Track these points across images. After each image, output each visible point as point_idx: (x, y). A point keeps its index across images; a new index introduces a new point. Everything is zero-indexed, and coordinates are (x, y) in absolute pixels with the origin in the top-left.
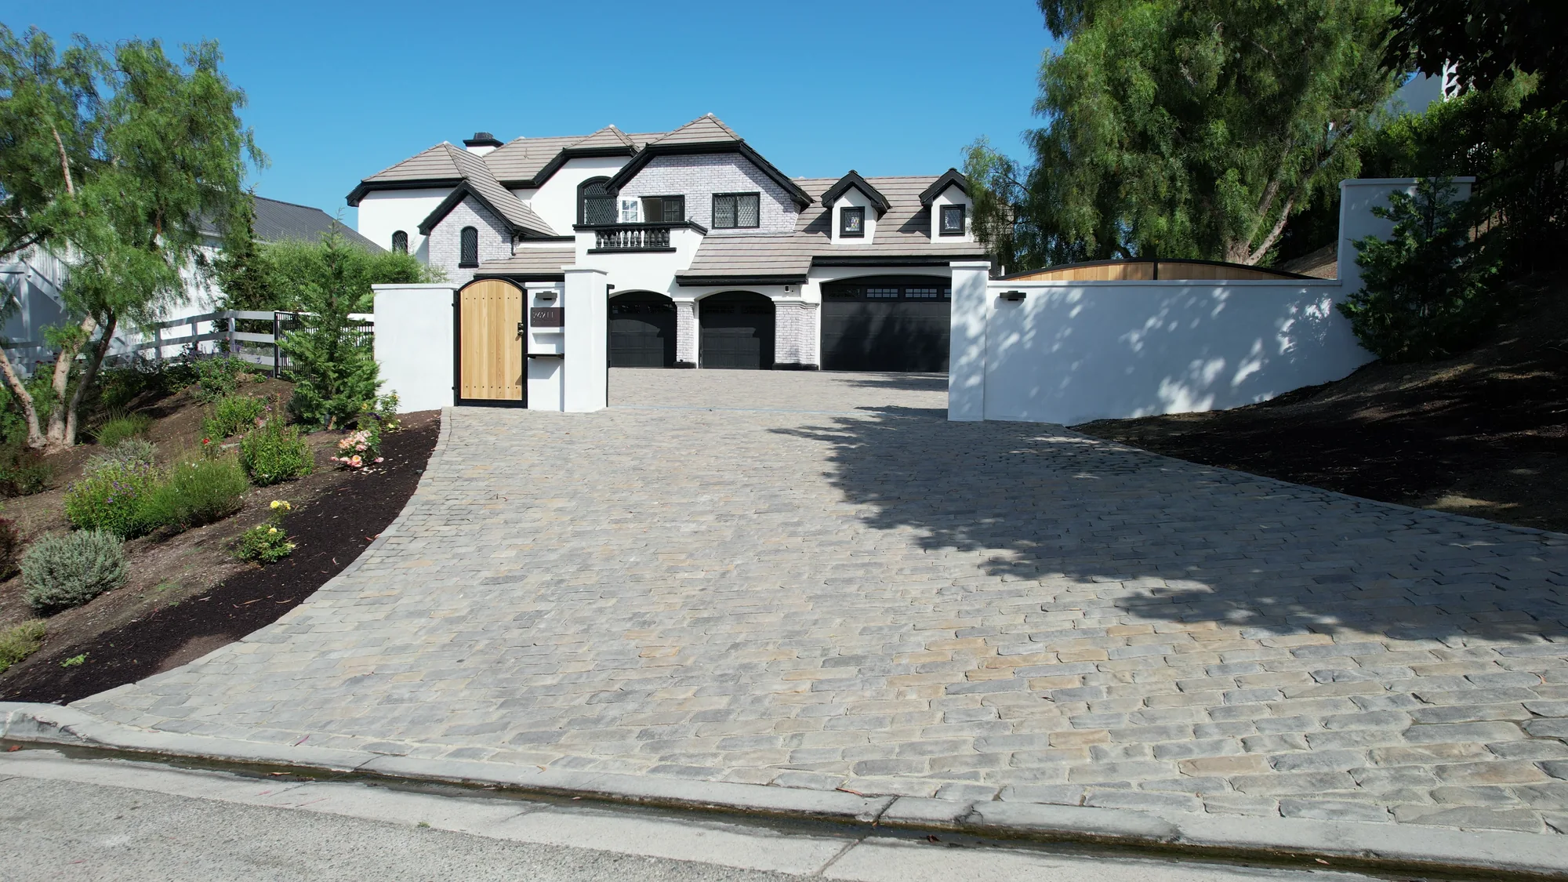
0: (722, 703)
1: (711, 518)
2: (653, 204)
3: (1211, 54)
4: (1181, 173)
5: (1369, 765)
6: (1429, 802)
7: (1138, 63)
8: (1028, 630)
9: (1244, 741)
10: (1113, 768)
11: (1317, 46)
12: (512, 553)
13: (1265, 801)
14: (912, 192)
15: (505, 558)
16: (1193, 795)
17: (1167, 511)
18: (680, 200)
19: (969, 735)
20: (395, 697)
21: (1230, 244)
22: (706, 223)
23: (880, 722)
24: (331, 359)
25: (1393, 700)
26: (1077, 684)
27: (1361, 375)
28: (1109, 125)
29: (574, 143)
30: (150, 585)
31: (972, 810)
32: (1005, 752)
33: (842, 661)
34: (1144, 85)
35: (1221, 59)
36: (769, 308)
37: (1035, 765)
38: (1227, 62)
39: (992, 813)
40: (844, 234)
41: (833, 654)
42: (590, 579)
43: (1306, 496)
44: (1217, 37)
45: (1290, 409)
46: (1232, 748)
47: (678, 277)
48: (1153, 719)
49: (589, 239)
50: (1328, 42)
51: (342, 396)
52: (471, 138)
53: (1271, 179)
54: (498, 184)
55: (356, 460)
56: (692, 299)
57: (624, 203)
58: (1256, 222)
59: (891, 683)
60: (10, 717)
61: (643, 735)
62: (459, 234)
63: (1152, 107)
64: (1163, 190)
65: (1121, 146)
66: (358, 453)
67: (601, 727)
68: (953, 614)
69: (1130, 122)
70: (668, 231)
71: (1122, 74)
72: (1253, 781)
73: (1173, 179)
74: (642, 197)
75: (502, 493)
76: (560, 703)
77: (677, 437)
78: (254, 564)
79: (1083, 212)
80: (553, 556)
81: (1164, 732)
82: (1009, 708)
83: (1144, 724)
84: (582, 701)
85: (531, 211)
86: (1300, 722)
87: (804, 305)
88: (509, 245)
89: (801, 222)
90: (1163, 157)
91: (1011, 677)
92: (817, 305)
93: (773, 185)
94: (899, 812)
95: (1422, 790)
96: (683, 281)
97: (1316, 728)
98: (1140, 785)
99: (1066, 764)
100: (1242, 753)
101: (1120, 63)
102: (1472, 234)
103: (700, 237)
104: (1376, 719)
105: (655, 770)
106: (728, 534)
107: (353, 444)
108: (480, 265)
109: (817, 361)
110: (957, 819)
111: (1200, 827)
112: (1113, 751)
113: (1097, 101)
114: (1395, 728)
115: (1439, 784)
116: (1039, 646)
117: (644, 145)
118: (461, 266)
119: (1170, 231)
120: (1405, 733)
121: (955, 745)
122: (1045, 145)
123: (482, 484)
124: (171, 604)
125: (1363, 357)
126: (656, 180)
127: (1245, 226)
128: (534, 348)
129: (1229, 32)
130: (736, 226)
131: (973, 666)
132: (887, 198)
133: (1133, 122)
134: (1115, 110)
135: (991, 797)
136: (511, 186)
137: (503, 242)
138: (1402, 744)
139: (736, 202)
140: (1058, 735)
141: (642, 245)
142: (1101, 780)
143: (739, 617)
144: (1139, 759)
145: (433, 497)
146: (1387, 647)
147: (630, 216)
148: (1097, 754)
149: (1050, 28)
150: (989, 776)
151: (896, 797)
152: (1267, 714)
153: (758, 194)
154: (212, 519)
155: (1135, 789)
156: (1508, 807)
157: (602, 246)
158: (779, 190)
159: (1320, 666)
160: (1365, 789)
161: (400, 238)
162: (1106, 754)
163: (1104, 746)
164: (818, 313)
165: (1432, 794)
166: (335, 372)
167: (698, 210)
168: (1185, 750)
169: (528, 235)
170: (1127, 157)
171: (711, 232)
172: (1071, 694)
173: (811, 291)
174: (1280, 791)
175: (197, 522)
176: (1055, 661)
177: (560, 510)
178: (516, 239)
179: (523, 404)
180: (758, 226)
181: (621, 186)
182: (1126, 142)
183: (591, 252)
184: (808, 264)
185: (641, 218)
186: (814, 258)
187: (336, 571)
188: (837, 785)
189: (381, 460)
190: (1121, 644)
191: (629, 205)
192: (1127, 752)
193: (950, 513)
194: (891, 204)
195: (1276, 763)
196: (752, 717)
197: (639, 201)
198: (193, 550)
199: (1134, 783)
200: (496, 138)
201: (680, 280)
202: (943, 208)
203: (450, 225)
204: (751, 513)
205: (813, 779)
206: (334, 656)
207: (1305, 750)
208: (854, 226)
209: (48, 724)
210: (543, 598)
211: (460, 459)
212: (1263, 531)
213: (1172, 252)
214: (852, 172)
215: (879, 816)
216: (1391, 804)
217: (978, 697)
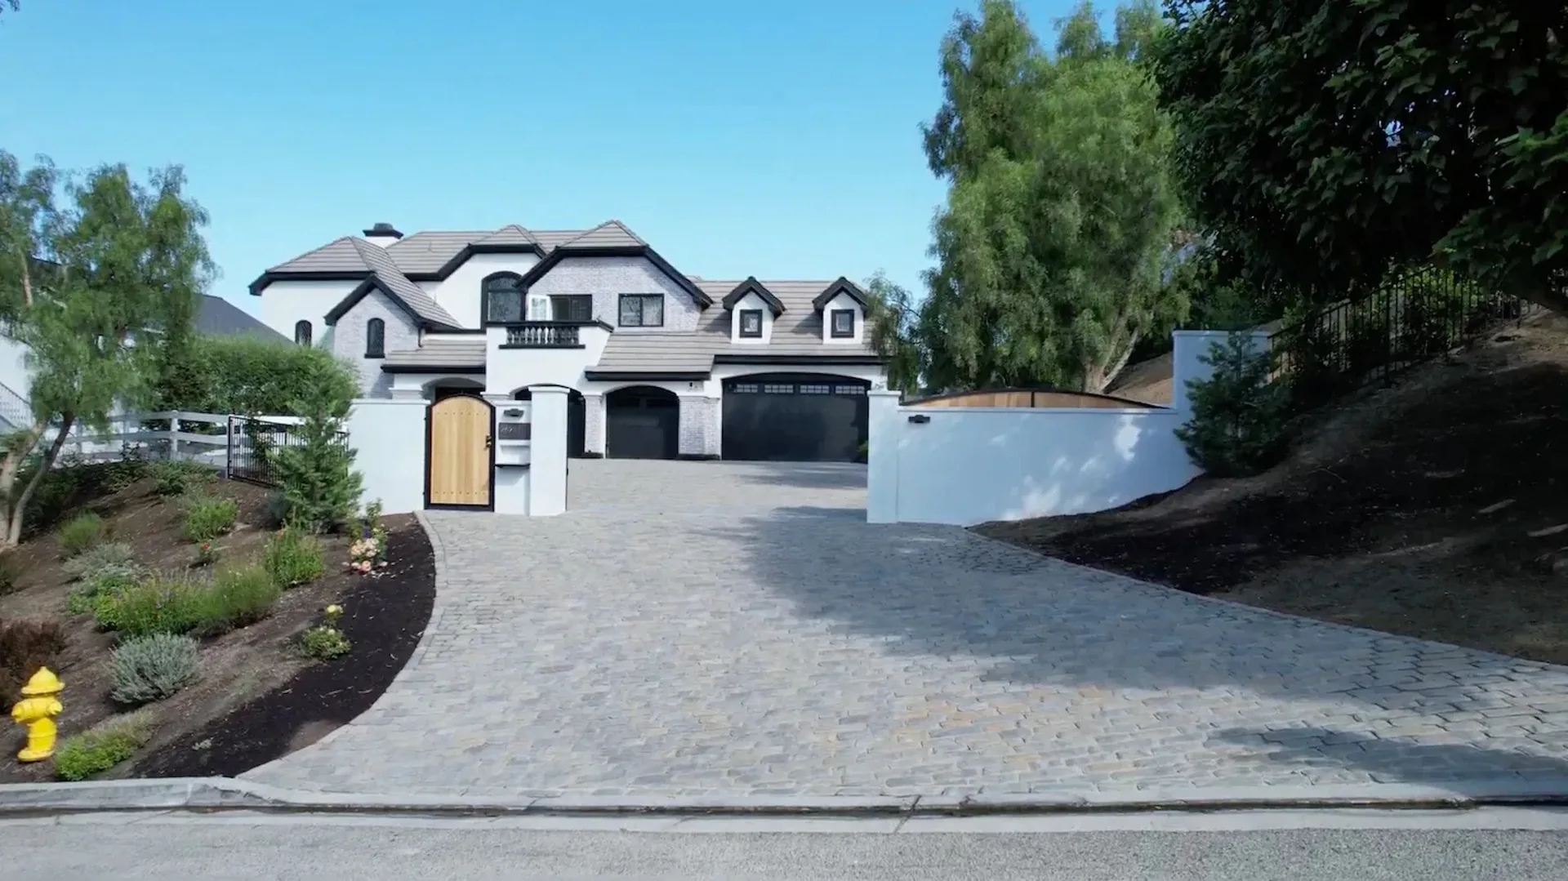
0: (777, 750)
1: (706, 615)
2: (560, 302)
3: (1071, 217)
4: (1048, 310)
5: (1185, 761)
6: (1213, 776)
7: (1011, 218)
8: (974, 694)
9: (1117, 754)
10: (1044, 773)
11: (1152, 215)
12: (551, 647)
13: (1130, 783)
14: (807, 296)
15: (547, 650)
16: (1091, 783)
17: (1056, 605)
18: (587, 299)
19: (954, 760)
20: (518, 760)
21: (1088, 367)
22: (612, 321)
23: (893, 756)
24: (317, 469)
25: (1198, 727)
26: (1014, 727)
27: (1193, 485)
28: (990, 271)
29: (479, 239)
30: (227, 681)
31: (968, 799)
32: (979, 768)
33: (853, 720)
34: (1017, 239)
35: (1079, 222)
36: (673, 401)
37: (999, 774)
38: (1083, 222)
39: (979, 799)
40: (743, 334)
41: (844, 715)
42: (629, 666)
43: (1152, 591)
44: (1075, 202)
45: (1141, 514)
46: (1111, 758)
47: (587, 373)
48: (1062, 745)
49: (499, 335)
50: (1161, 210)
51: (327, 503)
52: (371, 227)
53: (1120, 314)
54: (402, 276)
55: (366, 566)
56: (600, 393)
57: (533, 300)
58: (1108, 350)
59: (892, 732)
60: (190, 788)
61: (730, 773)
62: (366, 325)
63: (1024, 255)
64: (1034, 324)
65: (999, 288)
66: (367, 559)
67: (697, 771)
68: (921, 686)
69: (1006, 267)
70: (577, 328)
71: (999, 227)
72: (1122, 774)
73: (1041, 314)
74: (551, 296)
75: (516, 594)
76: (657, 756)
77: (645, 540)
78: (315, 661)
79: (966, 341)
80: (587, 649)
81: (1072, 752)
82: (974, 743)
83: (1059, 748)
84: (672, 754)
85: (435, 303)
86: (1149, 742)
87: (707, 399)
88: (416, 337)
89: (704, 322)
90: (1034, 296)
91: (970, 725)
92: (718, 399)
93: (678, 289)
94: (924, 803)
95: (1210, 772)
96: (592, 376)
97: (1157, 745)
98: (1061, 780)
99: (1016, 772)
100: (1117, 760)
101: (998, 217)
102: (1269, 378)
103: (606, 335)
104: (1190, 738)
105: (754, 792)
106: (727, 628)
107: (363, 551)
108: (387, 356)
109: (719, 452)
110: (961, 804)
111: (1096, 797)
112: (1044, 764)
113: (980, 253)
114: (1199, 742)
115: (1219, 768)
116: (984, 705)
117: (554, 246)
118: (367, 356)
119: (1040, 358)
120: (1204, 745)
121: (947, 766)
122: (937, 282)
123: (496, 587)
124: (257, 696)
125: (1196, 471)
126: (566, 279)
127: (1099, 354)
128: (501, 459)
129: (1085, 199)
130: (641, 325)
131: (943, 719)
132: (782, 301)
133: (1008, 267)
134: (995, 258)
135: (976, 792)
136: (414, 278)
137: (410, 334)
138: (1203, 750)
139: (641, 301)
140: (1009, 757)
141: (552, 342)
142: (1039, 779)
143: (765, 693)
144: (1059, 767)
145: (455, 599)
146: (1198, 696)
147: (538, 313)
148: (1033, 766)
149: (932, 168)
150: (971, 782)
151: (920, 797)
152: (1130, 739)
153: (662, 295)
154: (252, 621)
155: (1058, 782)
156: (1249, 775)
157: (513, 342)
158: (682, 292)
159: (1161, 710)
160: (1182, 774)
161: (304, 328)
162: (1039, 766)
163: (1038, 761)
164: (719, 405)
165: (1215, 773)
166: (322, 481)
167: (605, 308)
168: (1084, 761)
169: (437, 328)
170: (1004, 296)
171: (617, 330)
172: (1013, 733)
173: (713, 388)
174: (1137, 778)
175: (239, 624)
176: (997, 714)
177: (573, 609)
178: (423, 331)
179: (490, 507)
180: (662, 325)
181: (530, 284)
182: (1004, 283)
183: (502, 347)
184: (710, 362)
185: (549, 317)
186: (716, 356)
187: (400, 665)
188: (879, 793)
189: (385, 564)
190: (1037, 701)
191: (539, 305)
192: (1051, 764)
193: (896, 609)
194: (786, 306)
195: (1136, 765)
196: (805, 758)
197: (548, 299)
198: (246, 649)
199: (1058, 779)
200: (396, 228)
201: (589, 376)
202: (834, 313)
203: (357, 316)
204: (737, 610)
205: (862, 791)
206: (440, 733)
207: (1151, 756)
208: (752, 327)
209: (232, 791)
210: (595, 682)
211: (462, 563)
212: (1123, 619)
213: (1042, 374)
214: (751, 278)
215: (914, 806)
216: (1193, 780)
217: (953, 738)
